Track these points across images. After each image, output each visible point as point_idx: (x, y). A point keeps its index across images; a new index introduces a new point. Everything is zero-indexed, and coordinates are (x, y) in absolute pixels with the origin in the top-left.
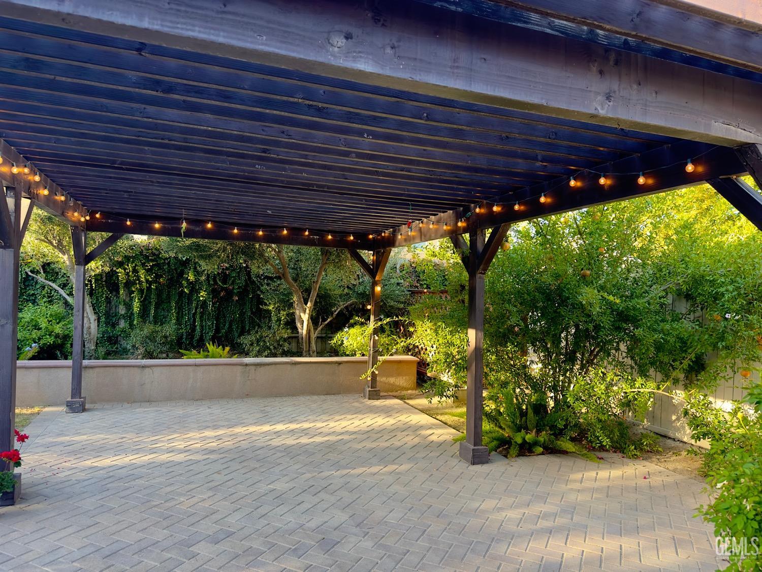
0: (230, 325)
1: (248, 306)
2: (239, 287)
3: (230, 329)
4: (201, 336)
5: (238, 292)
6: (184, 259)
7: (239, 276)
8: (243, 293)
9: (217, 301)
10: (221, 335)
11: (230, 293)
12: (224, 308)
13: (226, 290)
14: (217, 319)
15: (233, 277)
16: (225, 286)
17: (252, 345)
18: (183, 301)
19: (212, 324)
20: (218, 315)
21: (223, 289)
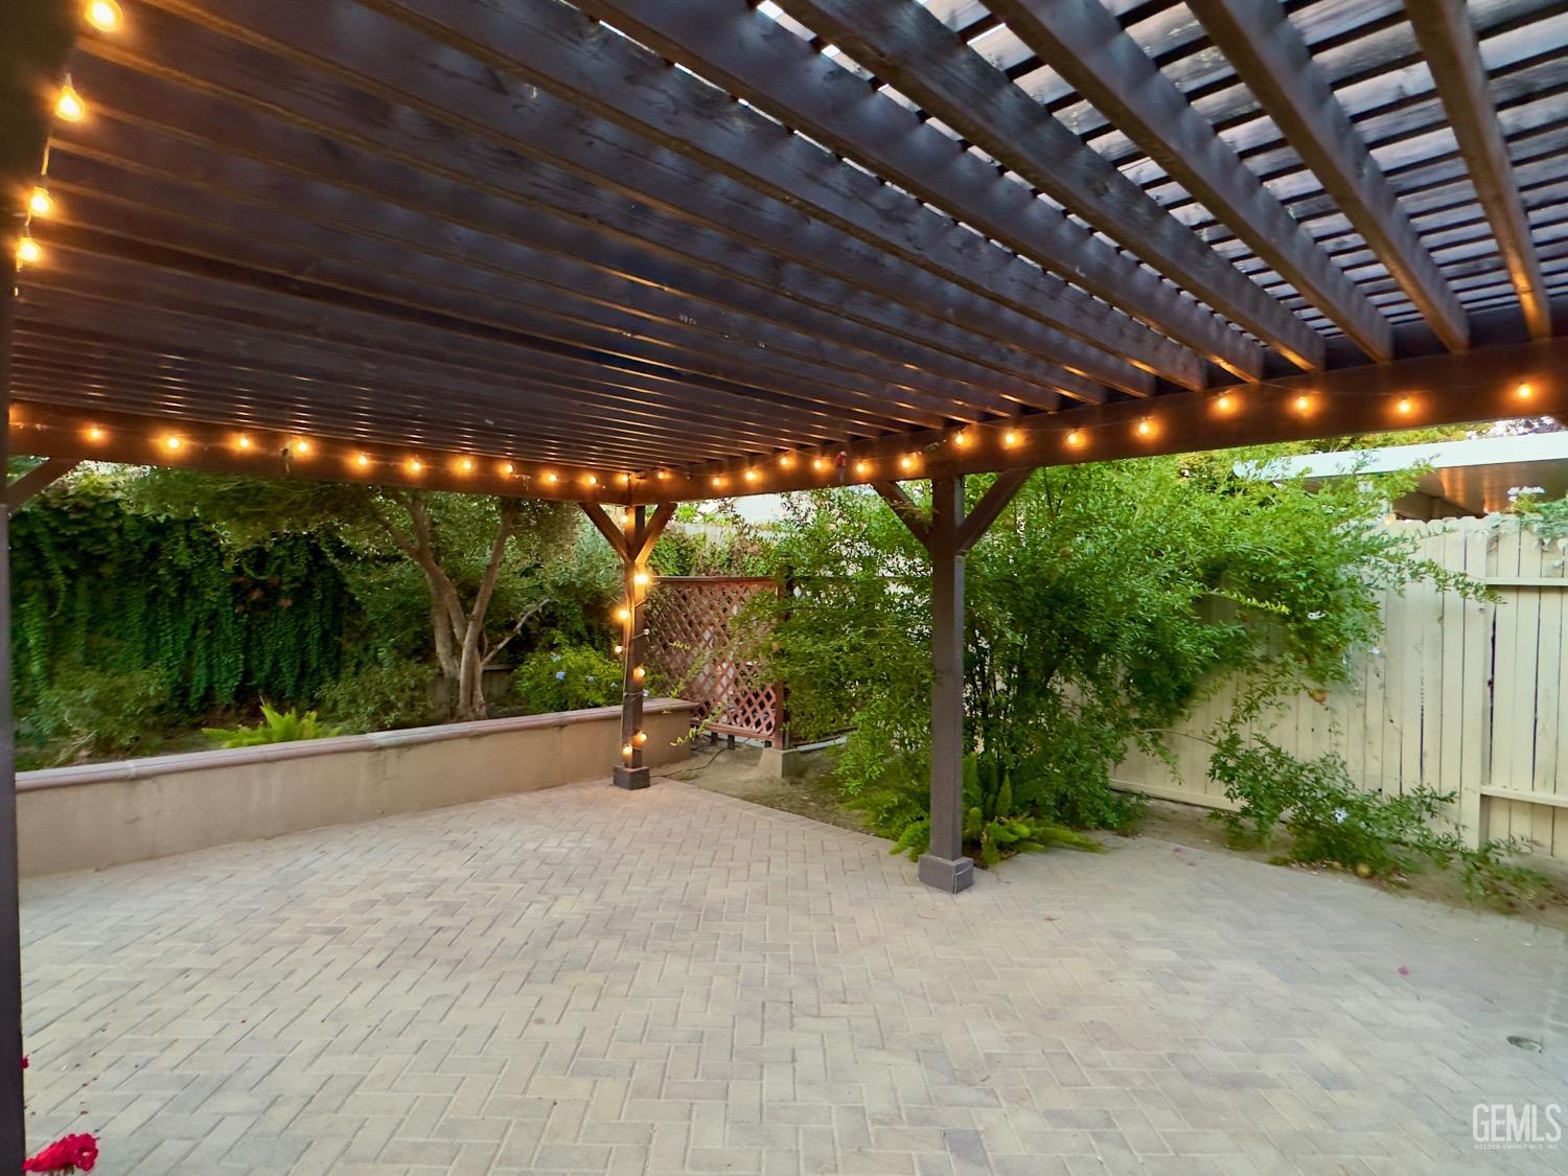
0: (276, 662)
1: (313, 620)
2: (295, 579)
3: (276, 671)
4: (210, 689)
5: (292, 590)
6: (162, 519)
7: (291, 556)
8: (302, 592)
9: (245, 612)
10: (254, 682)
11: (272, 592)
12: (260, 625)
13: (263, 585)
14: (246, 649)
15: (279, 557)
16: (263, 578)
17: (353, 701)
18: (157, 613)
19: (237, 659)
20: (248, 639)
21: (257, 584)
